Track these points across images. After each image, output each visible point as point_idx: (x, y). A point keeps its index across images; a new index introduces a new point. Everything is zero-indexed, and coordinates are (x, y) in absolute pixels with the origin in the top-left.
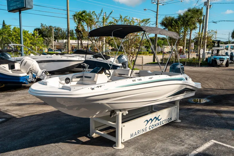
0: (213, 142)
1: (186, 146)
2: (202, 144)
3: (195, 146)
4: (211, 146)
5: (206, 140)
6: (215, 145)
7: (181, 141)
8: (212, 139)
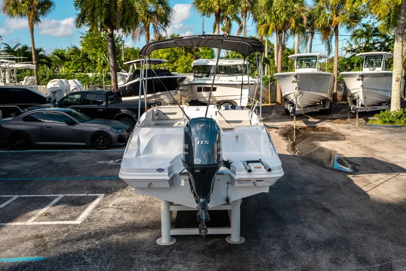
0: (78, 221)
1: (111, 205)
2: (92, 213)
3: (99, 209)
4: (79, 215)
5: (89, 219)
6: (73, 218)
7: (121, 209)
8: (81, 223)
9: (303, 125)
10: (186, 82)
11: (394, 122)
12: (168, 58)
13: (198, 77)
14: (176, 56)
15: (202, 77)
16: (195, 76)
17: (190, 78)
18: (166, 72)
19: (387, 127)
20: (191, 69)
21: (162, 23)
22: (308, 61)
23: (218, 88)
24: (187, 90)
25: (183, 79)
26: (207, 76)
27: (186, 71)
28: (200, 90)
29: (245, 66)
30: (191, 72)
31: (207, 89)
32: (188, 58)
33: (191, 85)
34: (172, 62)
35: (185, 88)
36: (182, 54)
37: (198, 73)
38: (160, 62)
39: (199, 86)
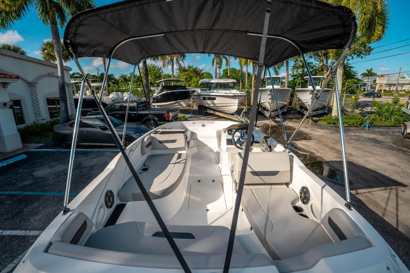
9: (274, 123)
10: (196, 94)
11: (335, 123)
12: (186, 79)
13: (203, 90)
14: (191, 78)
15: (205, 90)
16: (201, 90)
17: (199, 91)
18: (184, 87)
19: (331, 127)
20: (199, 85)
21: (181, 57)
22: (275, 81)
23: (217, 98)
24: (196, 99)
25: (194, 91)
26: (209, 90)
27: (196, 87)
28: (204, 99)
29: (234, 83)
30: (199, 87)
31: (210, 99)
32: (198, 79)
33: (199, 95)
34: (189, 81)
35: (196, 97)
36: (194, 76)
37: (204, 88)
38: (179, 81)
39: (205, 96)
